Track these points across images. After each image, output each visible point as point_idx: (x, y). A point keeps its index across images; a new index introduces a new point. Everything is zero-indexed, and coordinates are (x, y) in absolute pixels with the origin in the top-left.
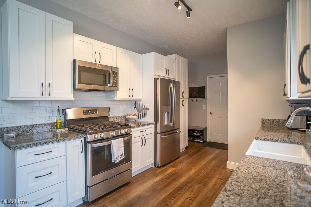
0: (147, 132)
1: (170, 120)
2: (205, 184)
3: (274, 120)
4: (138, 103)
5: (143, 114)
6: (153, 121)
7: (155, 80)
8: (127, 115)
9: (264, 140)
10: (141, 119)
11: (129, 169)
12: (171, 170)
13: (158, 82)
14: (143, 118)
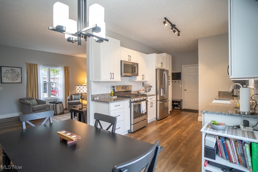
0: (153, 100)
1: (164, 93)
2: (187, 127)
3: (225, 92)
4: (145, 83)
5: (148, 89)
6: (155, 93)
7: (156, 69)
8: (139, 90)
9: (219, 100)
10: (147, 92)
11: (146, 119)
12: (166, 122)
13: (158, 71)
14: (148, 92)
